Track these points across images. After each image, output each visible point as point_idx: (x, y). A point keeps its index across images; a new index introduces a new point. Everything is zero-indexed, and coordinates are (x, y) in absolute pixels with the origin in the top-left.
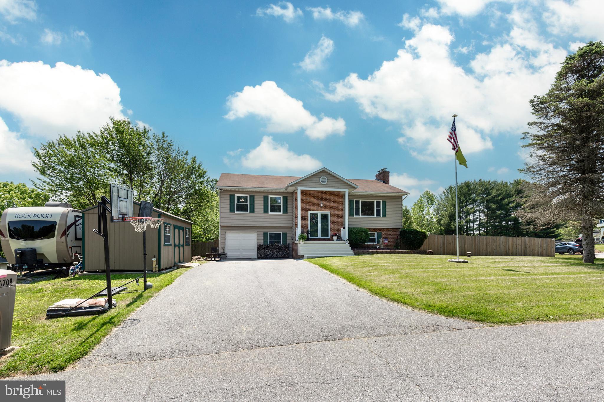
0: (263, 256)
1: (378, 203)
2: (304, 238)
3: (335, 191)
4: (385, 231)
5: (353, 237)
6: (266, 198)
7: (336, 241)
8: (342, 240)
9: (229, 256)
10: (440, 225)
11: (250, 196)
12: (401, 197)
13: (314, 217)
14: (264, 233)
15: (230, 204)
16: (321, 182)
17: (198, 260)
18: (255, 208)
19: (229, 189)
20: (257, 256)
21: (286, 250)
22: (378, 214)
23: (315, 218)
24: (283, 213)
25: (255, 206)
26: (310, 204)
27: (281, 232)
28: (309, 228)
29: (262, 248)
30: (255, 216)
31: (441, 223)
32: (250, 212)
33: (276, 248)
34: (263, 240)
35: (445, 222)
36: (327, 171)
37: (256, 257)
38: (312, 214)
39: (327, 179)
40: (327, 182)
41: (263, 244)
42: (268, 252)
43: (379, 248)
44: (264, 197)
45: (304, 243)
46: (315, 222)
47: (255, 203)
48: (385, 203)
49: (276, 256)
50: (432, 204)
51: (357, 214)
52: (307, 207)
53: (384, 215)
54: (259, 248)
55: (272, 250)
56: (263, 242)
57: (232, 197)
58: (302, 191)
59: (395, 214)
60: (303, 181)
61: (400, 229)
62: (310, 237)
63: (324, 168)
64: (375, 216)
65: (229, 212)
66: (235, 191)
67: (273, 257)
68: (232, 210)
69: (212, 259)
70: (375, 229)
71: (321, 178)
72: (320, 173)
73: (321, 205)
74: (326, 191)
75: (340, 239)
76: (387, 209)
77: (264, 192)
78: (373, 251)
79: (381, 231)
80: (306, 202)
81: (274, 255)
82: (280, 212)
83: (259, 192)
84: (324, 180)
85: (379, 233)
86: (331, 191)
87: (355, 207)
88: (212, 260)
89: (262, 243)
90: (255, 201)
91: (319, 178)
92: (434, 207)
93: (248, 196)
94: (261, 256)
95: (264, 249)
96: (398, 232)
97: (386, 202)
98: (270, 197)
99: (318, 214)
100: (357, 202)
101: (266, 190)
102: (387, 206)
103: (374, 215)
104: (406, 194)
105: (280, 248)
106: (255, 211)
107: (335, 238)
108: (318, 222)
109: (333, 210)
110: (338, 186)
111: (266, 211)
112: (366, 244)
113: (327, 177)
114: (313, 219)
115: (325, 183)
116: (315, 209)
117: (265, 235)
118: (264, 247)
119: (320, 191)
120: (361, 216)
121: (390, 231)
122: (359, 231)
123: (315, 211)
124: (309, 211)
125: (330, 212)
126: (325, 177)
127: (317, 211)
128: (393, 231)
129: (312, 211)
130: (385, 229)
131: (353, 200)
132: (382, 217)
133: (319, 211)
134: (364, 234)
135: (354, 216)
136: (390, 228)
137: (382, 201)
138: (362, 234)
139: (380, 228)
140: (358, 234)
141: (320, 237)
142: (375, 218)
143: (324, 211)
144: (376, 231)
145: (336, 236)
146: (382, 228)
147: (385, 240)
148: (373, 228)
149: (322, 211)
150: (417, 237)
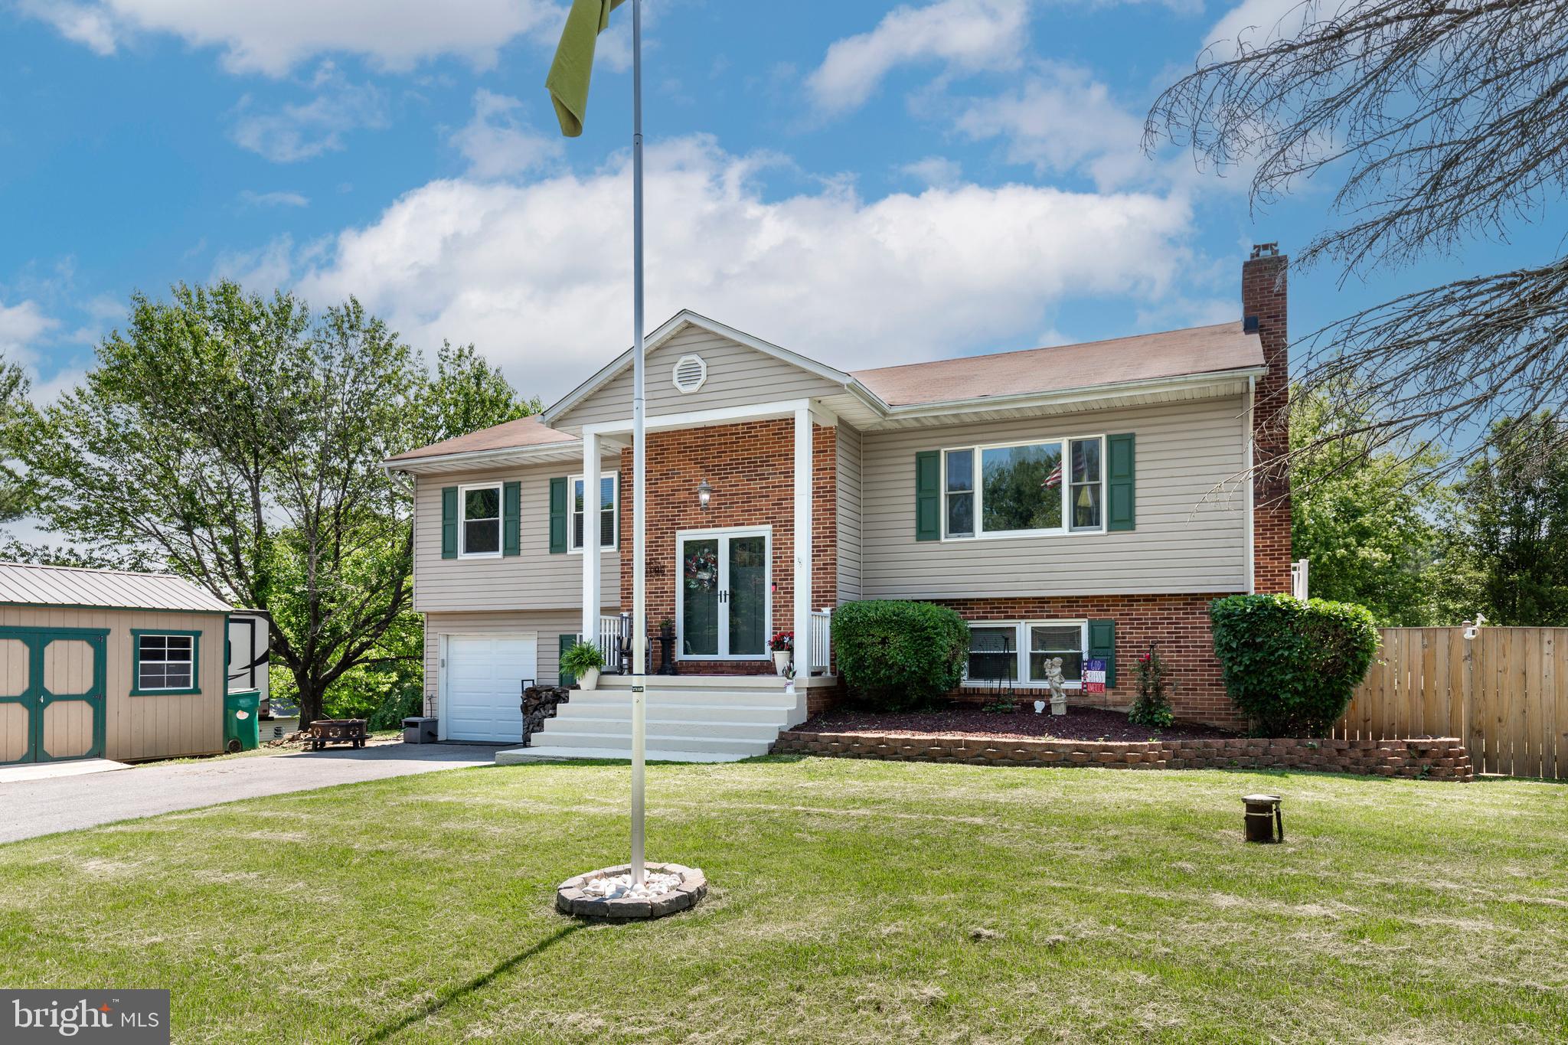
1: (1084, 453)
4: (1140, 609)
6: (558, 490)
9: (454, 729)
11: (507, 487)
13: (700, 555)
14: (564, 640)
15: (444, 527)
16: (679, 386)
18: (522, 532)
22: (1085, 517)
23: (704, 563)
25: (523, 526)
26: (683, 495)
28: (679, 613)
30: (522, 566)
32: (507, 551)
34: (558, 668)
36: (699, 323)
38: (692, 546)
39: (703, 364)
40: (703, 378)
41: (555, 682)
44: (553, 483)
46: (707, 580)
47: (523, 512)
48: (1124, 448)
51: (959, 525)
52: (669, 512)
53: (1124, 519)
54: (530, 700)
56: (556, 675)
57: (448, 500)
59: (1193, 508)
60: (603, 394)
62: (679, 655)
63: (687, 312)
64: (1064, 530)
65: (440, 557)
66: (460, 474)
68: (448, 550)
70: (1073, 604)
71: (678, 367)
72: (675, 342)
73: (705, 497)
76: (1138, 484)
77: (550, 465)
80: (665, 486)
82: (611, 542)
83: (533, 465)
84: (689, 374)
85: (1101, 623)
87: (949, 491)
89: (553, 678)
90: (522, 505)
91: (666, 368)
93: (498, 486)
97: (1129, 440)
98: (572, 480)
99: (716, 542)
100: (962, 463)
103: (1058, 524)
106: (522, 546)
107: (781, 659)
108: (716, 579)
109: (784, 516)
110: (756, 391)
111: (557, 545)
113: (704, 354)
114: (697, 568)
115: (694, 388)
116: (704, 518)
117: (566, 644)
120: (981, 536)
121: (1170, 609)
122: (871, 623)
123: (702, 527)
124: (679, 532)
125: (770, 527)
126: (695, 358)
127: (714, 526)
128: (1195, 614)
129: (690, 528)
130: (1139, 601)
131: (938, 453)
132: (1109, 529)
133: (720, 526)
134: (901, 638)
135: (943, 539)
136: (1170, 595)
137: (1109, 438)
138: (886, 638)
139: (1102, 596)
140: (867, 640)
141: (723, 654)
142: (1064, 542)
143: (743, 524)
144: (1078, 616)
145: (782, 649)
146: (1117, 596)
147: (1089, 669)
148: (1063, 597)
149: (736, 525)
150: (1277, 650)
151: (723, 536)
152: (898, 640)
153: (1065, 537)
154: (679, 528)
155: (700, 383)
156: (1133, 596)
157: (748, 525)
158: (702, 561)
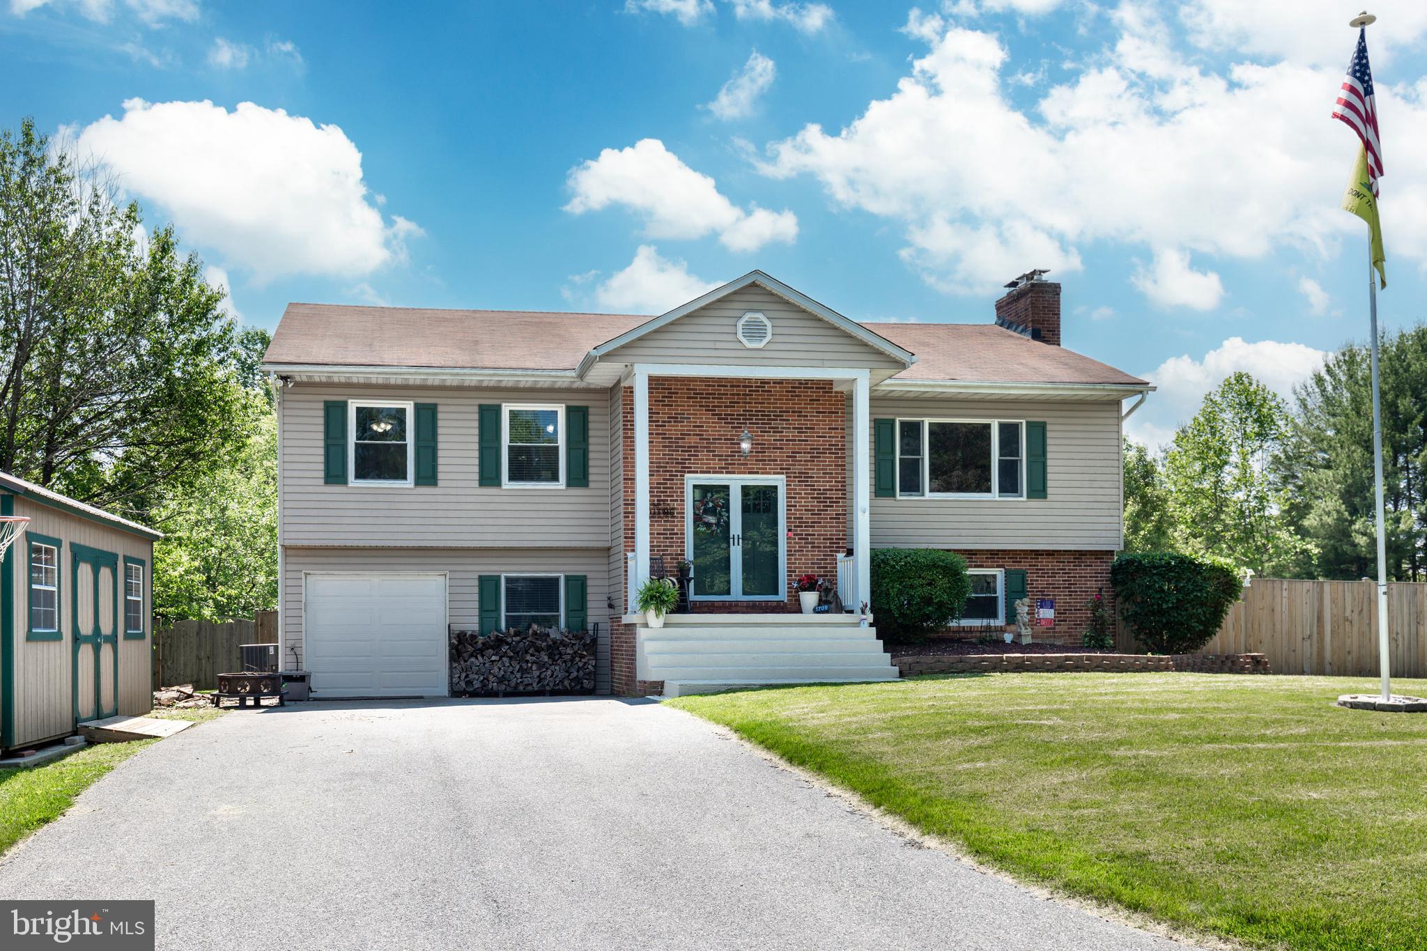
0: (477, 685)
1: (1009, 433)
2: (663, 602)
3: (807, 381)
4: (1044, 562)
5: (893, 593)
6: (488, 418)
7: (816, 611)
8: (840, 609)
9: (319, 685)
10: (1303, 532)
11: (418, 408)
12: (1118, 403)
13: (713, 500)
14: (483, 580)
15: (327, 447)
16: (744, 340)
17: (181, 704)
18: (440, 461)
19: (319, 374)
20: (451, 683)
21: (582, 657)
22: (1009, 485)
23: (714, 508)
24: (569, 484)
25: (440, 453)
26: (693, 440)
27: (557, 570)
28: (689, 554)
29: (470, 649)
30: (440, 498)
31: (1306, 523)
32: (419, 481)
33: (538, 650)
34: (476, 612)
35: (1325, 518)
36: (770, 286)
37: (445, 691)
38: (704, 490)
39: (769, 324)
40: (769, 337)
41: (476, 627)
42: (498, 666)
43: (1016, 646)
44: (483, 409)
45: (666, 625)
46: (718, 524)
47: (440, 438)
48: (1038, 432)
49: (536, 687)
50: (1262, 436)
51: (911, 485)
52: (678, 455)
53: (1039, 490)
54: (461, 645)
55: (518, 655)
56: (476, 619)
57: (334, 413)
58: (656, 383)
59: (1086, 484)
60: (658, 336)
61: (1111, 553)
62: (692, 597)
63: (756, 272)
64: (994, 495)
65: (322, 481)
66: (349, 385)
67: (521, 688)
68: (334, 475)
69: (243, 700)
70: (994, 556)
71: (742, 322)
72: (737, 297)
73: (745, 446)
74: (764, 382)
75: (831, 602)
76: (1049, 462)
77: (479, 389)
78: (984, 660)
79: (1024, 566)
80: (674, 430)
81: (526, 681)
82: (555, 478)
83: (461, 388)
84: (755, 331)
85: (1017, 572)
86: (788, 381)
87: (902, 453)
88: (242, 706)
89: (471, 623)
90: (440, 431)
91: (731, 321)
92: (1274, 448)
93: (409, 407)
94: (469, 683)
95: (481, 652)
96: (1105, 567)
97: (1043, 426)
98: (506, 409)
99: (727, 487)
100: (911, 431)
101: (489, 379)
102: (1049, 448)
103: (988, 490)
104: (1138, 388)
105: (554, 649)
106: (440, 476)
107: (809, 599)
108: (727, 524)
109: (797, 468)
110: (820, 356)
111: (489, 477)
112: (953, 624)
113: (772, 314)
114: (706, 511)
115: (761, 345)
116: (716, 463)
117: (487, 585)
118: (479, 645)
119: (738, 380)
120: (928, 495)
121: (1064, 562)
122: (922, 567)
123: (714, 473)
124: (687, 475)
125: (783, 476)
126: (760, 316)
127: (727, 473)
128: (1081, 566)
129: (701, 472)
130: (1043, 555)
131: (893, 421)
132: (1028, 497)
133: (734, 473)
134: (946, 580)
135: (898, 497)
136: (1064, 551)
137: (1028, 423)
138: (933, 580)
139: (1016, 551)
140: (916, 582)
141: (737, 593)
142: (994, 505)
143: (757, 473)
144: (998, 567)
145: (814, 590)
146: (1027, 551)
147: (1042, 607)
148: (987, 551)
149: (750, 473)
150: (1192, 592)
151: (736, 482)
152: (943, 582)
153: (996, 501)
154: (689, 472)
155: (766, 341)
156: (1038, 551)
157: (762, 473)
158: (711, 505)
